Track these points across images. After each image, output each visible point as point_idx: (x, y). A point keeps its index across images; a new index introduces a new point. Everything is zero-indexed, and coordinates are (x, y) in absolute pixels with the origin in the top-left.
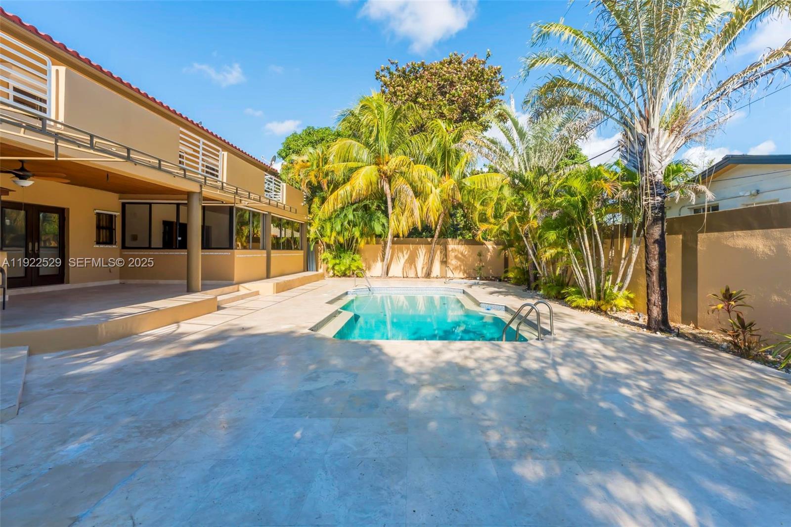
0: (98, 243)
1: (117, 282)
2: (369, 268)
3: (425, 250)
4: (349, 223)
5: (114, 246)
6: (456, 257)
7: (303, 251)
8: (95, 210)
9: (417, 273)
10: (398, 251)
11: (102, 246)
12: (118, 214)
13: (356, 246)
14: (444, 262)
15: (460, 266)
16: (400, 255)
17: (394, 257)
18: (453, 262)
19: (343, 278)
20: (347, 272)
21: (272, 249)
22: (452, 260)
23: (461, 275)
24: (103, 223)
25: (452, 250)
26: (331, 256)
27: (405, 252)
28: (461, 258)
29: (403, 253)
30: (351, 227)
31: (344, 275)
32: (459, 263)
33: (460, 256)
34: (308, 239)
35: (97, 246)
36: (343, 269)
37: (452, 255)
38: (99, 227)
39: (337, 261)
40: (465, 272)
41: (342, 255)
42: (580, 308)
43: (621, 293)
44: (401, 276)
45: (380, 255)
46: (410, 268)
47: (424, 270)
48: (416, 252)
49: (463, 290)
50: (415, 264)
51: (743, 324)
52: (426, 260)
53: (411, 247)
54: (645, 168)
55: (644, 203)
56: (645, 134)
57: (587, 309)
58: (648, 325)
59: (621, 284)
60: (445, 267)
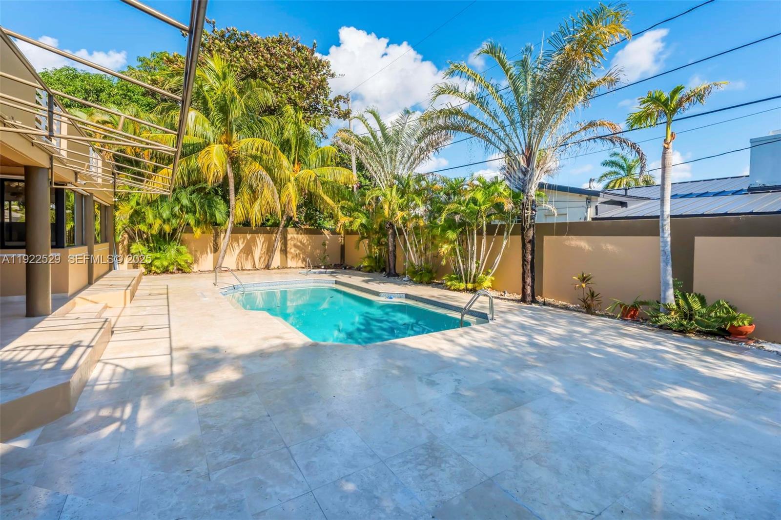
2: (197, 261)
3: (263, 239)
6: (295, 246)
9: (254, 264)
10: (235, 240)
13: (180, 236)
14: (284, 251)
15: (299, 254)
16: (235, 245)
17: (229, 249)
18: (292, 250)
19: (164, 276)
20: (171, 268)
22: (291, 249)
23: (300, 264)
25: (291, 238)
27: (240, 242)
28: (301, 247)
29: (238, 242)
31: (166, 271)
32: (298, 251)
33: (299, 244)
36: (165, 264)
37: (290, 243)
39: (158, 255)
40: (304, 260)
42: (458, 290)
43: (489, 277)
44: (235, 268)
45: (210, 246)
46: (247, 259)
47: (262, 260)
48: (254, 241)
49: (336, 281)
50: (252, 255)
51: (592, 295)
52: (264, 250)
53: (249, 236)
54: (527, 191)
55: (526, 215)
56: (526, 166)
57: (464, 290)
58: (523, 300)
59: (490, 271)
60: (284, 256)
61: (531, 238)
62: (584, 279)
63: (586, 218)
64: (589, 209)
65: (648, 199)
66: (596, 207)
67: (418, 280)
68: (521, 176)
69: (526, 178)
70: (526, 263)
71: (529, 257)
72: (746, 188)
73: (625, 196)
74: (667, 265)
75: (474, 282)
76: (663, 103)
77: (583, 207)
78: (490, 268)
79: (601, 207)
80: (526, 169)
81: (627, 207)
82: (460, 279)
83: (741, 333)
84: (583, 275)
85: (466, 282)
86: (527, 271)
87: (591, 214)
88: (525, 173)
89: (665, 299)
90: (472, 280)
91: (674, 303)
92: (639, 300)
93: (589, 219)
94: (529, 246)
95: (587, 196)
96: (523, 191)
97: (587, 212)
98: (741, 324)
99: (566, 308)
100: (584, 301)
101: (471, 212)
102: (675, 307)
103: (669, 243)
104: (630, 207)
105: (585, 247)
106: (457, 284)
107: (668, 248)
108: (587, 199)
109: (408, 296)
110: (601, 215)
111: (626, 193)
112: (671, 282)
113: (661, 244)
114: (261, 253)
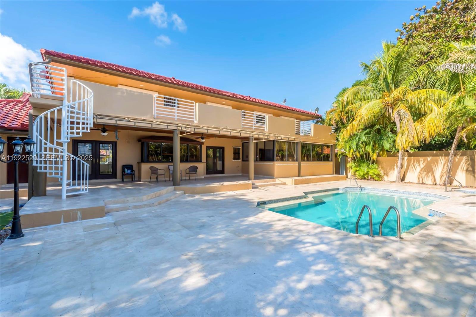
0: (234, 159)
1: (241, 174)
2: (387, 175)
3: (445, 160)
4: (362, 143)
5: (239, 160)
7: (332, 162)
8: (233, 146)
9: (435, 180)
10: (414, 162)
11: (235, 160)
12: (241, 147)
16: (416, 164)
17: (410, 166)
20: (365, 177)
21: (302, 161)
24: (237, 151)
26: (354, 165)
27: (421, 163)
29: (419, 163)
30: (364, 145)
31: (363, 178)
34: (336, 154)
35: (233, 160)
36: (362, 174)
38: (235, 153)
39: (358, 169)
41: (361, 165)
44: (416, 182)
46: (427, 175)
48: (434, 162)
50: (433, 173)
52: (446, 170)
53: (429, 158)
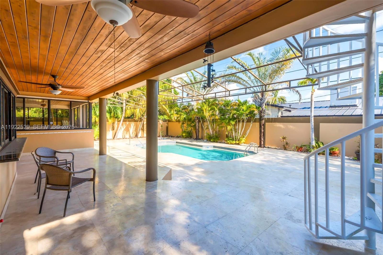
3: (134, 124)
9: (130, 136)
10: (120, 125)
14: (143, 130)
16: (122, 127)
27: (124, 125)
37: (145, 126)
42: (232, 144)
43: (244, 139)
44: (122, 137)
45: (111, 127)
46: (127, 133)
47: (133, 134)
48: (130, 125)
49: (176, 142)
50: (129, 131)
51: (287, 144)
52: (134, 129)
53: (127, 123)
54: (262, 106)
55: (262, 115)
56: (261, 97)
57: (234, 144)
58: (260, 146)
59: (245, 136)
60: (143, 132)
61: (263, 124)
62: (284, 138)
63: (278, 116)
64: (279, 113)
65: (297, 109)
66: (282, 112)
67: (213, 140)
68: (260, 101)
69: (262, 102)
70: (261, 133)
71: (263, 131)
72: (329, 106)
73: (290, 108)
74: (313, 133)
75: (239, 141)
76: (311, 80)
77: (277, 112)
78: (245, 135)
79: (283, 112)
80: (261, 98)
81: (291, 112)
82: (233, 140)
83: (335, 154)
84: (283, 137)
85: (235, 141)
86: (262, 136)
87: (280, 115)
88: (261, 100)
89: (312, 144)
90: (238, 140)
91: (315, 145)
92: (303, 144)
93: (279, 116)
94: (263, 127)
95: (278, 108)
96: (261, 106)
97: (278, 114)
98: (335, 150)
99: (275, 149)
100: (284, 146)
101: (241, 114)
102: (315, 146)
103: (313, 125)
104: (292, 112)
105: (282, 127)
106: (232, 141)
107: (313, 127)
108: (278, 109)
109: (214, 147)
110: (284, 115)
111: (290, 107)
112: (314, 138)
113: (311, 126)
114: (132, 131)
